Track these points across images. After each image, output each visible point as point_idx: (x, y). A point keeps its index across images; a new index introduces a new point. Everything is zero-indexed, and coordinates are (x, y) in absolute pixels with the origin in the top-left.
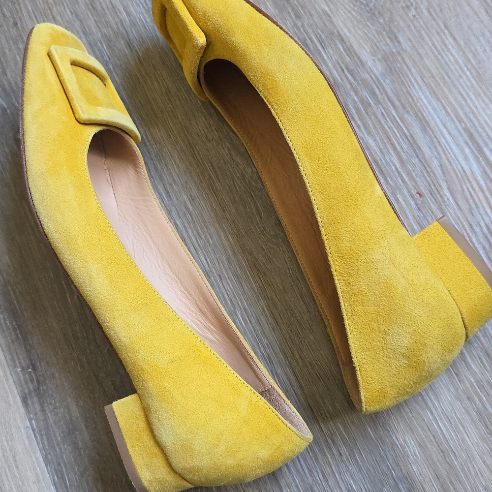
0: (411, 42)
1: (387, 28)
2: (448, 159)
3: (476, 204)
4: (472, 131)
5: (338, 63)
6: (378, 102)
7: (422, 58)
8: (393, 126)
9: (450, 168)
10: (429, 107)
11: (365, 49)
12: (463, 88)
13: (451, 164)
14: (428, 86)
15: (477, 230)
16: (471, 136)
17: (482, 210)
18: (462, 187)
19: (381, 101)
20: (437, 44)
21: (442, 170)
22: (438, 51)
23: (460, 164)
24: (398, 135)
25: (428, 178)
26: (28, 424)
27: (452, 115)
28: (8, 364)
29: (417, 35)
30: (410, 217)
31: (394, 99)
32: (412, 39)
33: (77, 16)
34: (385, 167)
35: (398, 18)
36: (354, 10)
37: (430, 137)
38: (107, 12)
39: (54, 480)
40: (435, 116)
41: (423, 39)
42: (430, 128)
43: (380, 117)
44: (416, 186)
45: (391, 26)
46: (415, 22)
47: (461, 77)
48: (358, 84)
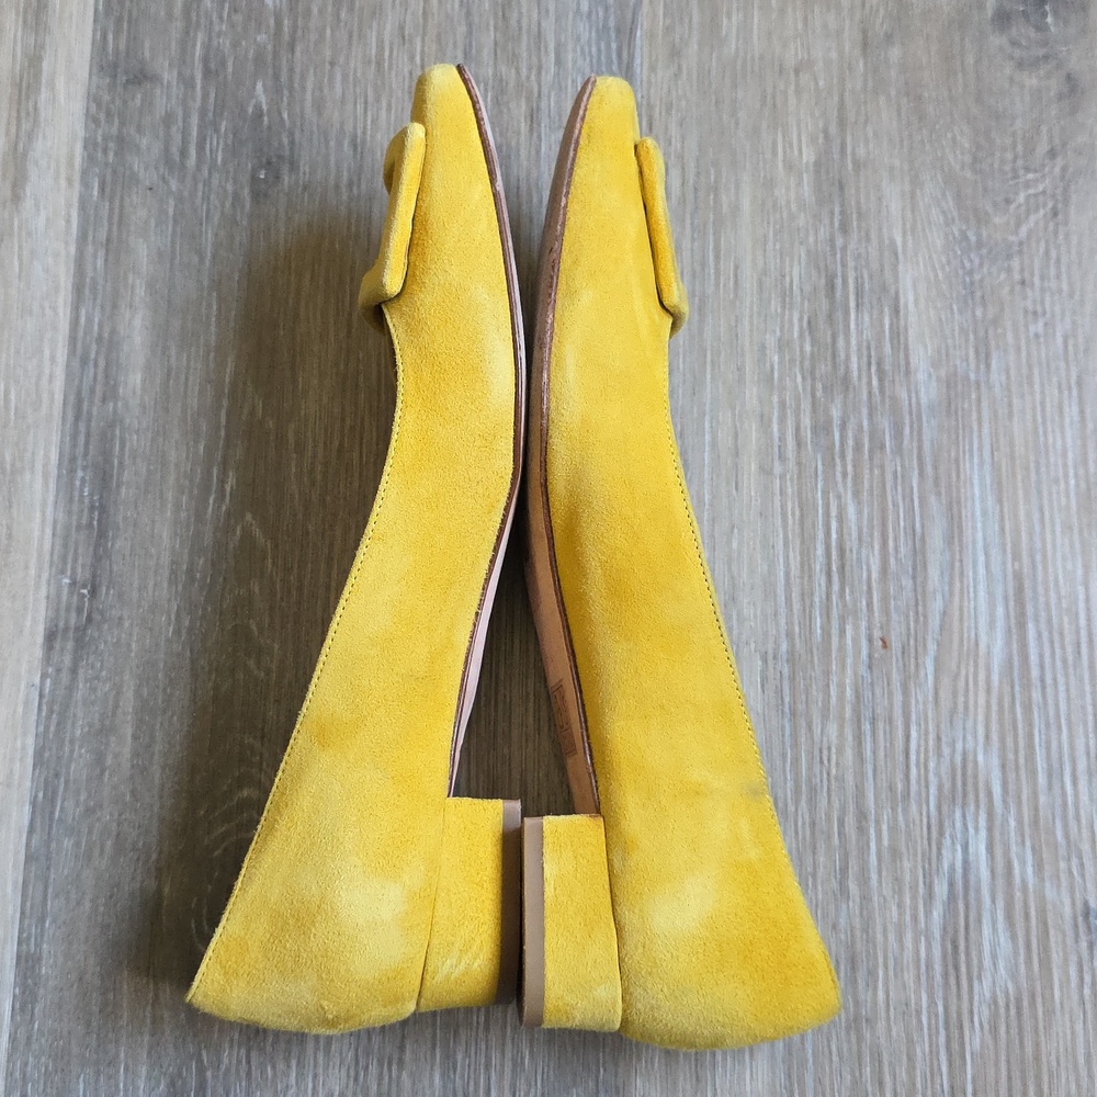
0: (1008, 378)
1: (981, 334)
2: (961, 609)
3: (966, 708)
4: (1027, 584)
5: (869, 348)
6: (899, 450)
7: (1011, 415)
8: (901, 504)
9: (956, 624)
10: (977, 504)
11: (925, 347)
12: (1050, 501)
13: (961, 619)
14: (996, 467)
15: (946, 751)
16: (1020, 590)
17: (970, 724)
18: (959, 667)
19: (905, 452)
20: (1048, 405)
21: (942, 621)
22: (1044, 417)
23: (976, 628)
24: (902, 523)
25: (912, 623)
26: (37, 681)
27: (1008, 540)
28: (52, 562)
29: (1025, 371)
30: (849, 672)
31: (928, 460)
32: (1013, 373)
33: (468, 14)
34: (852, 566)
35: (1008, 324)
36: (943, 268)
37: (953, 558)
38: (525, 37)
39: (36, 797)
40: (979, 525)
41: (1031, 384)
42: (961, 541)
43: (889, 477)
44: (885, 627)
45: (991, 332)
46: (1033, 348)
47: (1057, 481)
48: (883, 401)
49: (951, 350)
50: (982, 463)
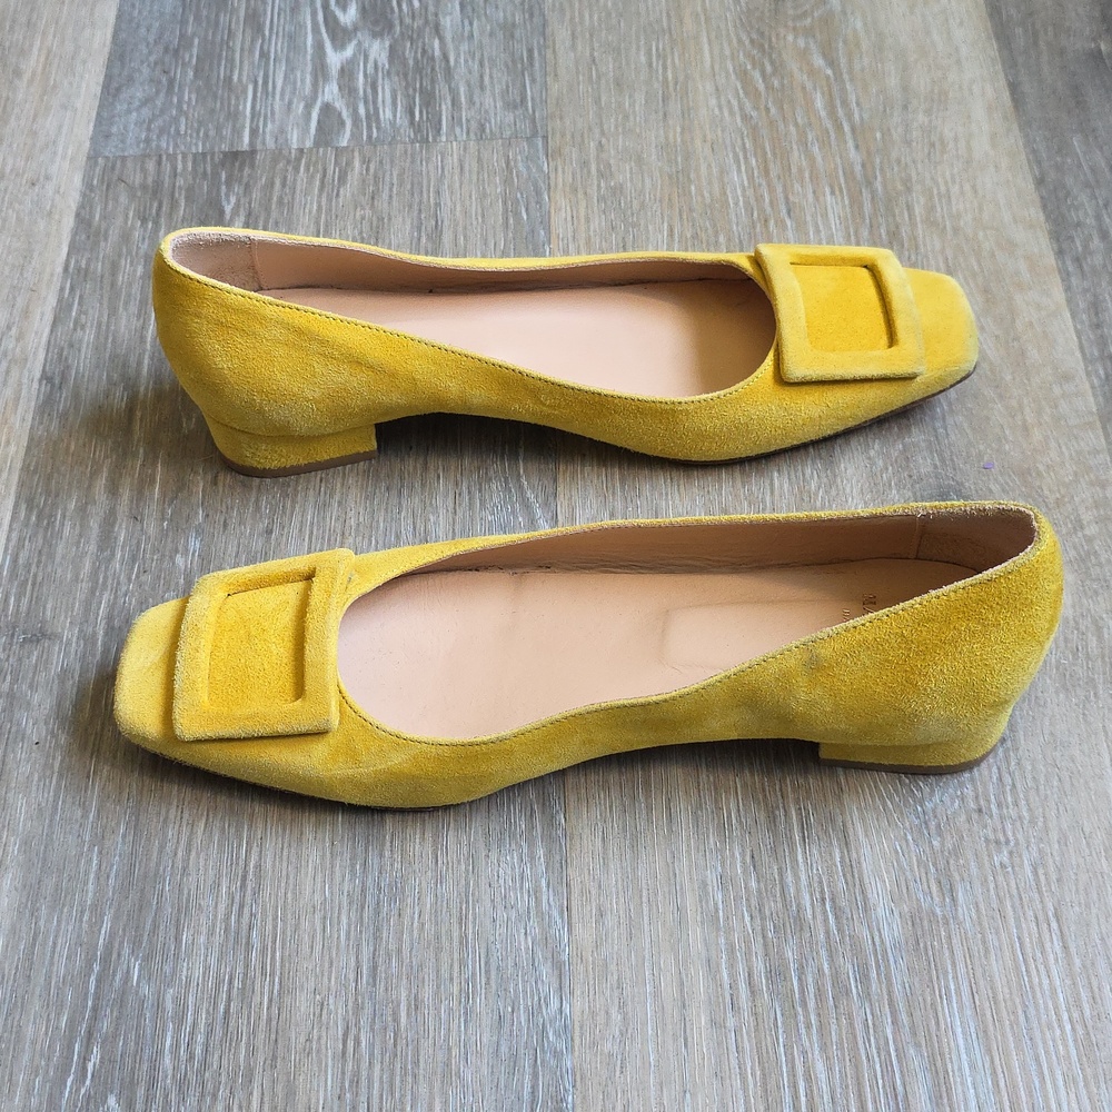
1: (941, 865)
5: (821, 882)
6: (866, 995)
7: (987, 951)
10: (964, 1056)
19: (875, 997)
20: (1026, 938)
31: (901, 1006)
32: (982, 907)
35: (970, 855)
43: (859, 1027)
46: (1000, 879)
48: (842, 941)
49: (912, 884)
50: (961, 1008)
